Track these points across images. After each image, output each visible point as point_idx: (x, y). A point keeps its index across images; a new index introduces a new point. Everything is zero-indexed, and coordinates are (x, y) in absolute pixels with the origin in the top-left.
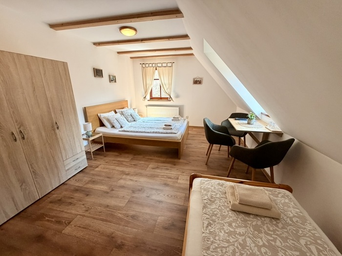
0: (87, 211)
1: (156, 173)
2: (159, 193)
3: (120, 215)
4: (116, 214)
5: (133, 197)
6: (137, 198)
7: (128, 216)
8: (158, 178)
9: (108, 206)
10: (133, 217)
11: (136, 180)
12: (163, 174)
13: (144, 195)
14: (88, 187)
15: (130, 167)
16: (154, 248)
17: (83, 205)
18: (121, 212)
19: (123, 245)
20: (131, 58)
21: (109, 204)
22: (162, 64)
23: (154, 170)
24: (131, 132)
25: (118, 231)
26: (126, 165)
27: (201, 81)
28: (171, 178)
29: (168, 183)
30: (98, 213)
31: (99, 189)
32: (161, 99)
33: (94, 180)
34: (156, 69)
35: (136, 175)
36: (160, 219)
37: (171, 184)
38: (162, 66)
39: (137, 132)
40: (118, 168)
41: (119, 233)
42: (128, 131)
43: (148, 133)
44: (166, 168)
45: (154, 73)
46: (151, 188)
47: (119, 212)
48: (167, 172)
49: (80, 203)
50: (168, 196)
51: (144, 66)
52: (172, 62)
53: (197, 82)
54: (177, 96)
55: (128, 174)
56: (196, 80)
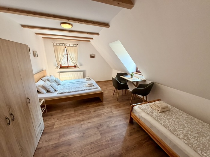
0: (81, 153)
1: (99, 113)
2: (111, 122)
3: (104, 143)
4: (101, 144)
5: (101, 131)
6: (103, 130)
7: (109, 141)
8: (103, 116)
9: (92, 143)
10: (111, 140)
11: (92, 121)
12: (103, 112)
13: (105, 127)
14: (64, 140)
15: (80, 116)
16: (134, 146)
17: (74, 151)
18: (103, 141)
19: (121, 154)
20: (43, 38)
21: (91, 142)
22: (70, 44)
23: (96, 112)
24: (68, 92)
25: (112, 150)
26: (76, 116)
27: (94, 56)
28: (109, 113)
29: (110, 116)
30: (91, 150)
31: (74, 137)
32: (68, 67)
33: (62, 134)
34: (65, 47)
35: (89, 119)
36: (124, 133)
37: (111, 115)
38: (70, 46)
39: (73, 92)
40: (71, 120)
41: (114, 151)
42: (66, 93)
43: (81, 91)
44: (100, 109)
45: (64, 50)
46: (105, 122)
47: (102, 142)
48: (104, 110)
49: (70, 152)
50: (116, 122)
51: (55, 45)
52: (77, 44)
53: (92, 57)
54: (81, 65)
55: (83, 121)
56: (91, 55)
